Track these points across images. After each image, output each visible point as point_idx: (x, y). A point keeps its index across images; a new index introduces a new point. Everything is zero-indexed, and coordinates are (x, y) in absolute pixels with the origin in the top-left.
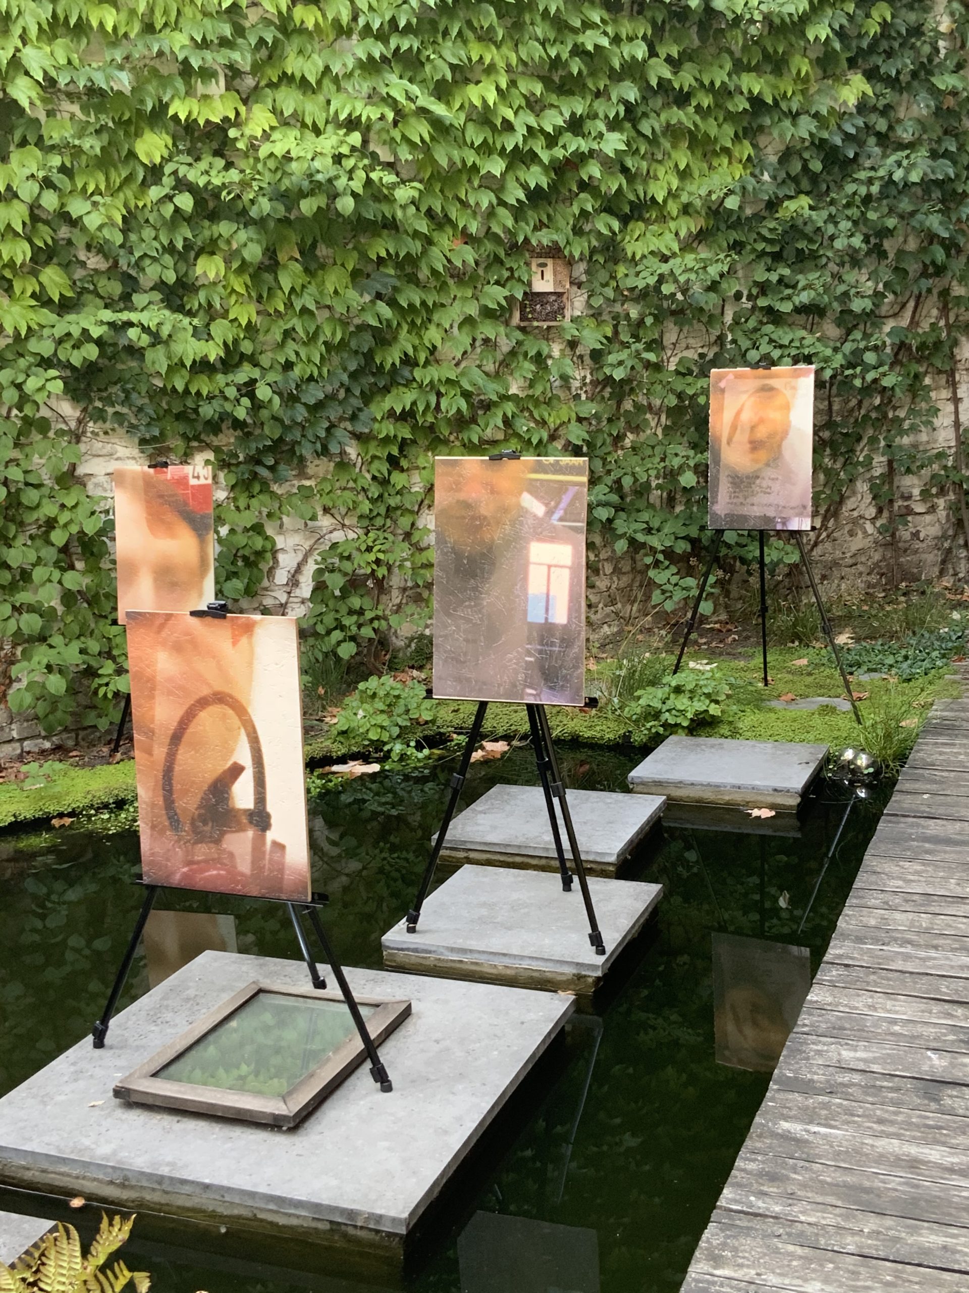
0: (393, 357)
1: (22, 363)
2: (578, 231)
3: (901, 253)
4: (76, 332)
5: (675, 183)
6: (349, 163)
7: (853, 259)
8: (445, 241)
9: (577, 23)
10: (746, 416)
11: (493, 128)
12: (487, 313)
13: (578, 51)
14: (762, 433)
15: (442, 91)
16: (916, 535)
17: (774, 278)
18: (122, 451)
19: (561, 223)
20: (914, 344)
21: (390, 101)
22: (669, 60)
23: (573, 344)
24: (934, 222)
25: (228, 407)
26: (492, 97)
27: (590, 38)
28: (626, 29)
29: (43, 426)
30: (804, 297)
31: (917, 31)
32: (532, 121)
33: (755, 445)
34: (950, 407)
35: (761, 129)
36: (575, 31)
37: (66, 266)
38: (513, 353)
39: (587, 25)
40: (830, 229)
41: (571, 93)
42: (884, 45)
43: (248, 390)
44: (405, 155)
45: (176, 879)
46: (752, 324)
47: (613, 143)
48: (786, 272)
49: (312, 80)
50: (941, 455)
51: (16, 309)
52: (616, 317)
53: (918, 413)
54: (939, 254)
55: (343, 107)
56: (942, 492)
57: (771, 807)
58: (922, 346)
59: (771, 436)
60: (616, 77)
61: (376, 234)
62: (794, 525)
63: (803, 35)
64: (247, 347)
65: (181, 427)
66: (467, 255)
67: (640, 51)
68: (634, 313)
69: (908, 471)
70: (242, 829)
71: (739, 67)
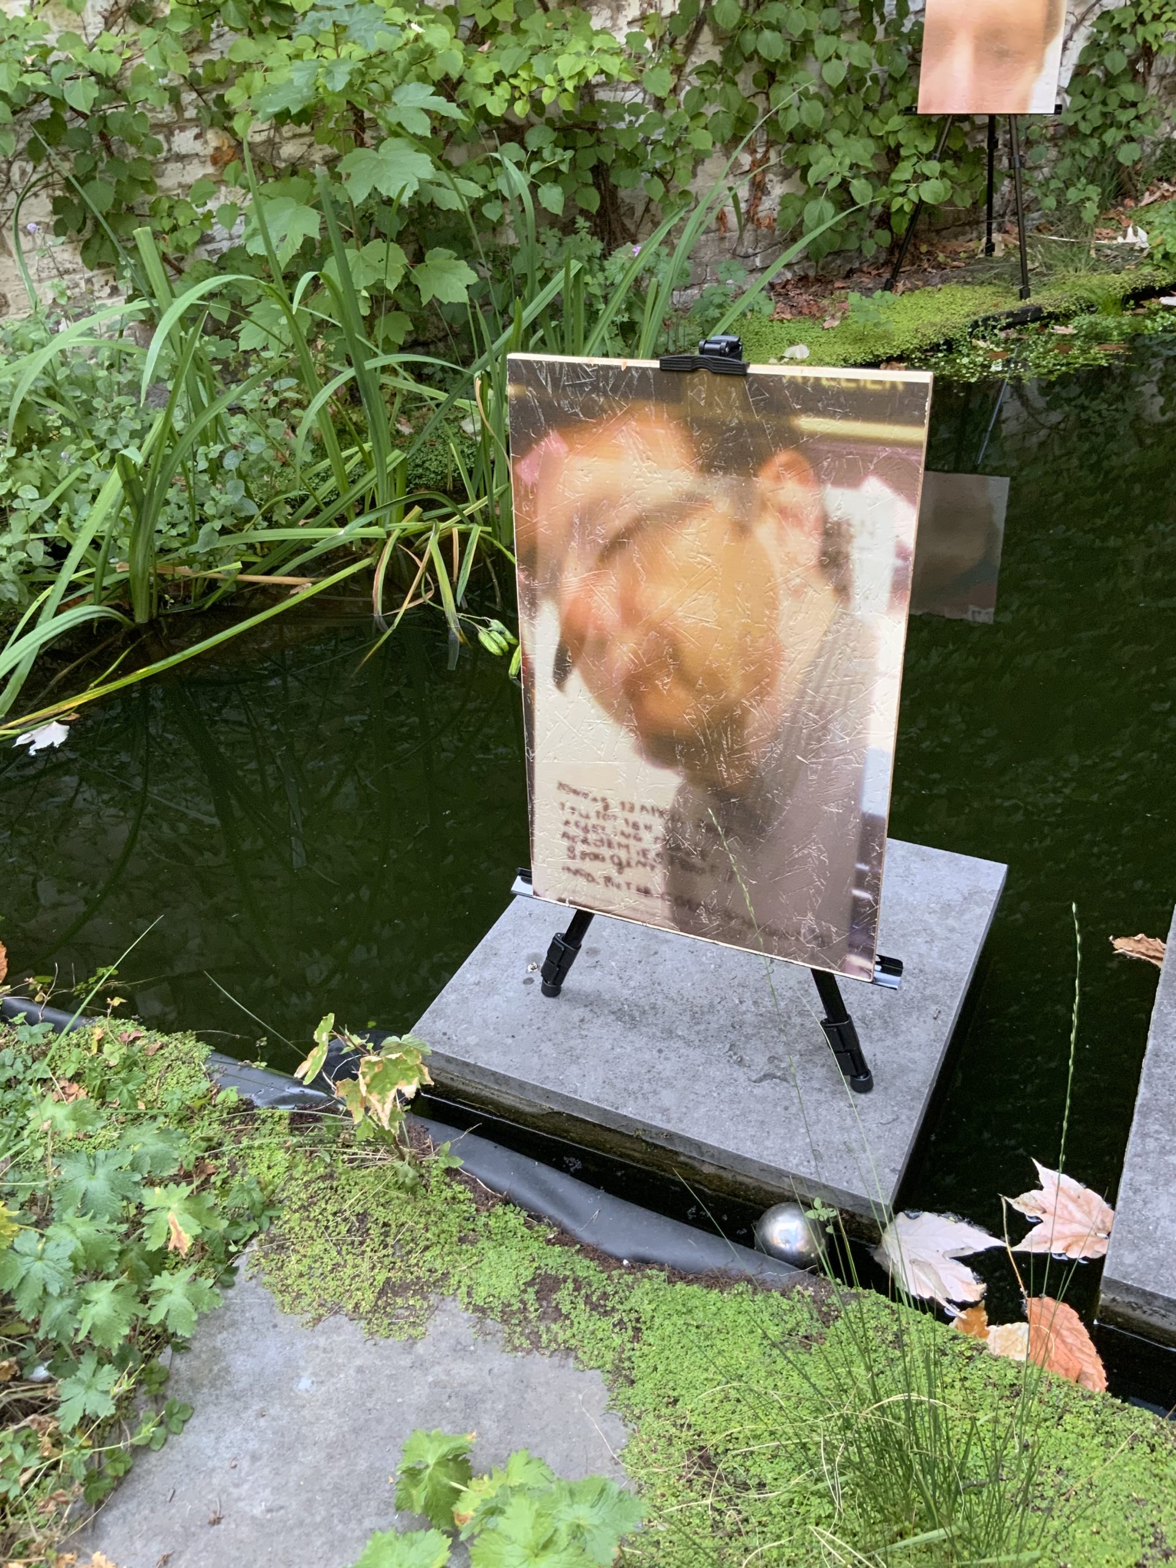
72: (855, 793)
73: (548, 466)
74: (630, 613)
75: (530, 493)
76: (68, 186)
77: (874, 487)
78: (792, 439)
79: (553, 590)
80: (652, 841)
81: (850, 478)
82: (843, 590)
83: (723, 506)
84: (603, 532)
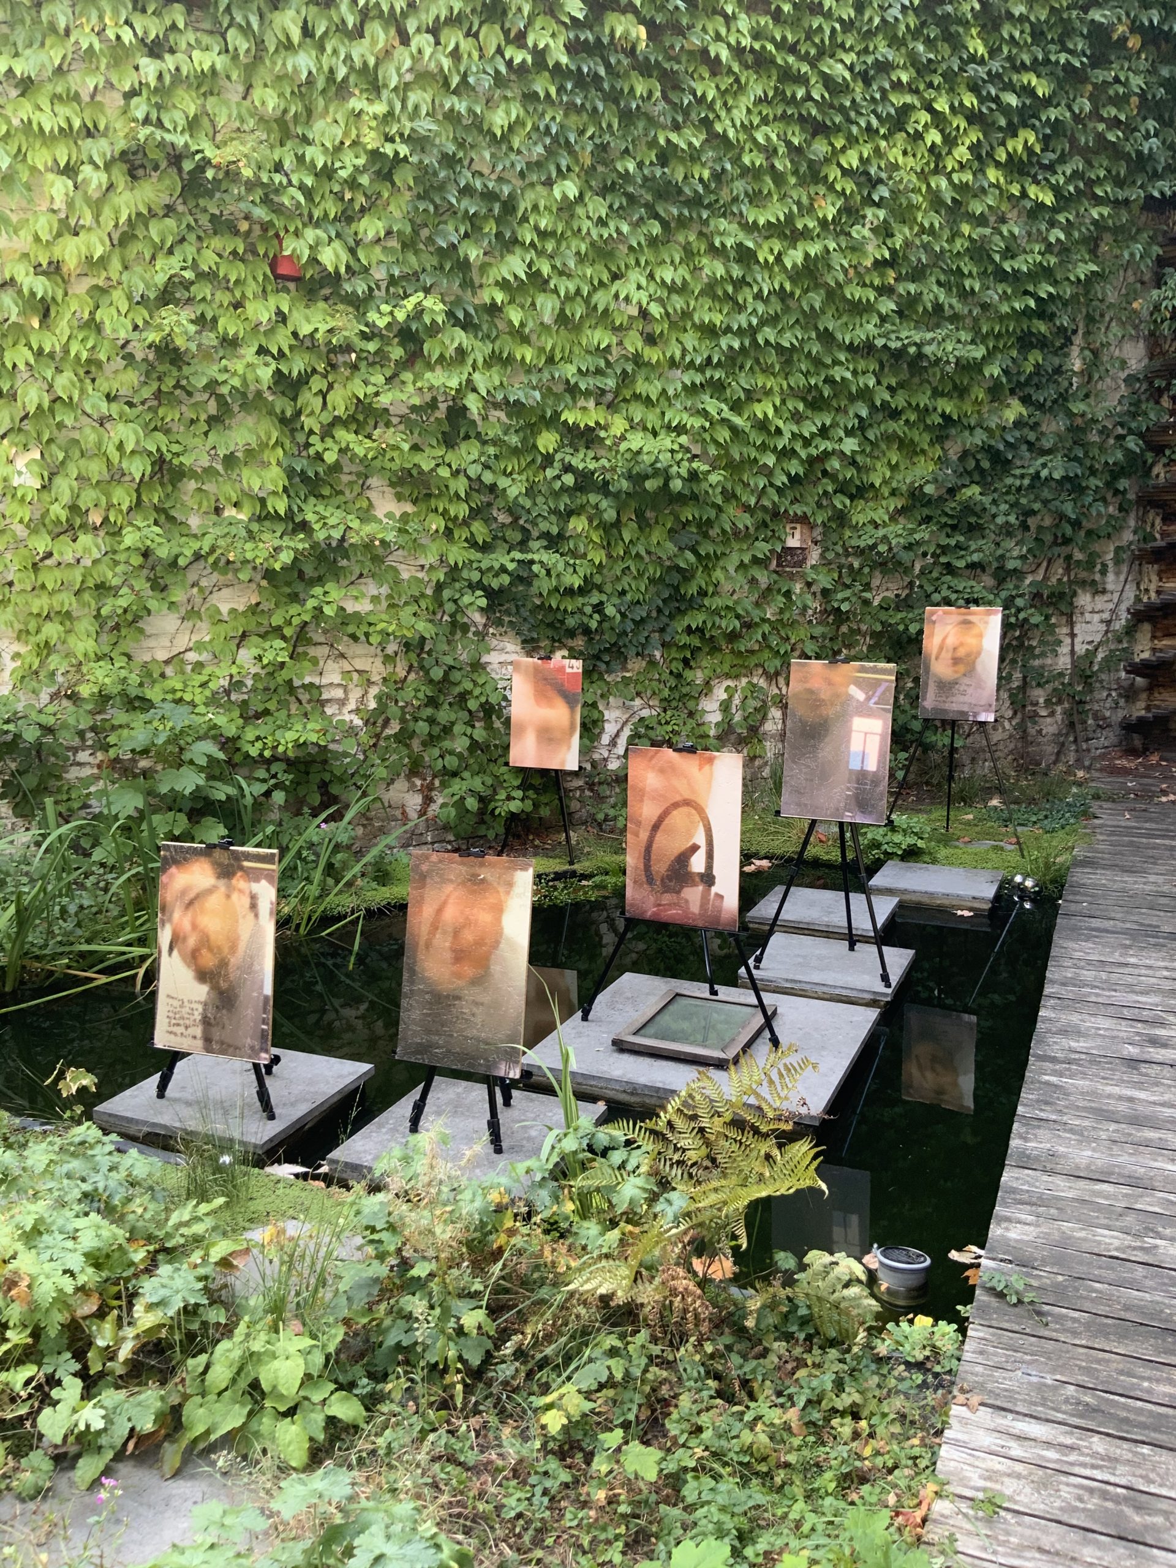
0: (692, 590)
1: (457, 585)
2: (819, 505)
3: (1040, 528)
4: (497, 566)
5: (888, 474)
6: (679, 456)
7: (1007, 531)
8: (731, 510)
9: (829, 361)
10: (951, 641)
11: (769, 433)
12: (755, 560)
13: (829, 380)
14: (961, 652)
15: (736, 407)
16: (1040, 732)
17: (953, 542)
18: (510, 647)
19: (810, 500)
20: (1046, 593)
21: (705, 414)
22: (890, 388)
23: (809, 585)
24: (1069, 509)
25: (585, 620)
26: (771, 413)
27: (838, 373)
28: (861, 365)
29: (465, 628)
30: (976, 557)
31: (1058, 371)
32: (795, 429)
33: (956, 661)
34: (1068, 640)
35: (947, 437)
36: (827, 366)
37: (486, 521)
38: (769, 589)
39: (836, 362)
40: (994, 510)
41: (820, 409)
42: (1036, 380)
43: (599, 608)
44: (713, 451)
45: (648, 915)
46: (935, 574)
47: (850, 445)
48: (962, 539)
49: (654, 398)
50: (1061, 675)
51: (455, 549)
52: (840, 567)
53: (1047, 643)
54: (1069, 531)
55: (675, 416)
56: (1060, 702)
57: (970, 909)
58: (1052, 595)
59: (968, 655)
60: (852, 399)
61: (685, 504)
62: (982, 718)
63: (981, 372)
64: (598, 579)
65: (550, 633)
66: (745, 521)
67: (872, 382)
68: (856, 565)
69: (1039, 685)
70: (695, 885)
71: (936, 393)
72: (261, 987)
73: (171, 877)
74: (194, 926)
75: (166, 886)
76: (13, 775)
77: (264, 883)
78: (242, 868)
79: (170, 920)
80: (198, 1017)
81: (257, 880)
82: (256, 916)
83: (223, 889)
84: (187, 899)
